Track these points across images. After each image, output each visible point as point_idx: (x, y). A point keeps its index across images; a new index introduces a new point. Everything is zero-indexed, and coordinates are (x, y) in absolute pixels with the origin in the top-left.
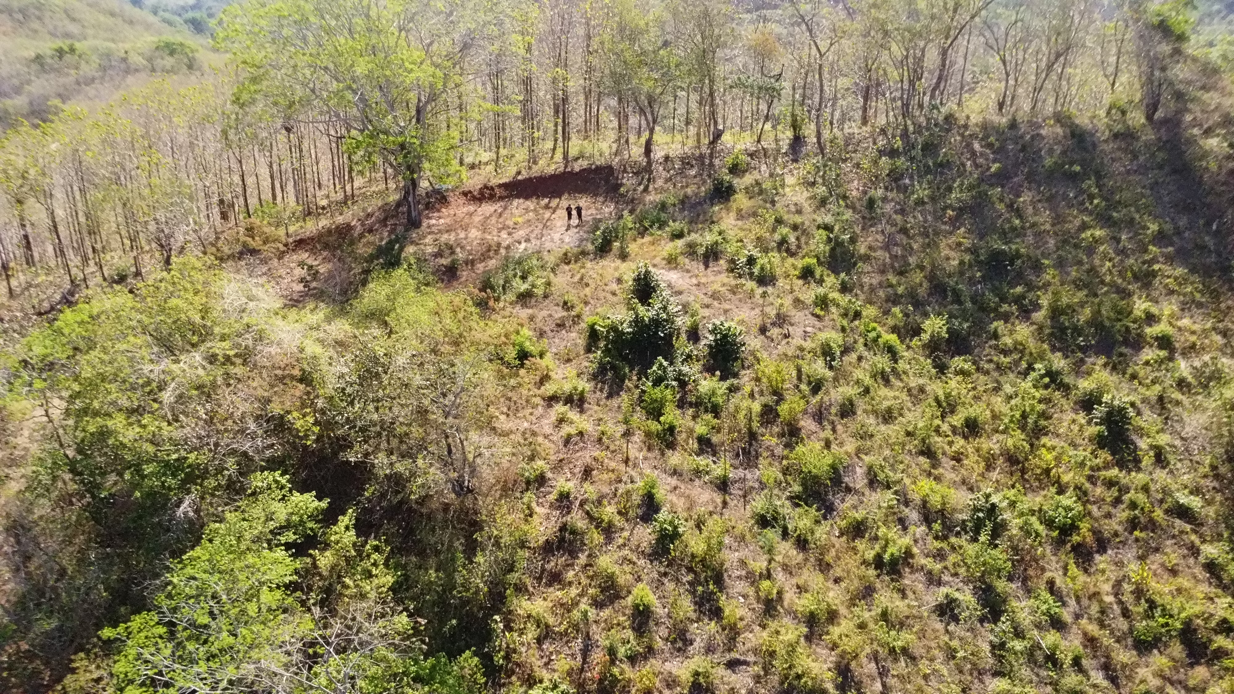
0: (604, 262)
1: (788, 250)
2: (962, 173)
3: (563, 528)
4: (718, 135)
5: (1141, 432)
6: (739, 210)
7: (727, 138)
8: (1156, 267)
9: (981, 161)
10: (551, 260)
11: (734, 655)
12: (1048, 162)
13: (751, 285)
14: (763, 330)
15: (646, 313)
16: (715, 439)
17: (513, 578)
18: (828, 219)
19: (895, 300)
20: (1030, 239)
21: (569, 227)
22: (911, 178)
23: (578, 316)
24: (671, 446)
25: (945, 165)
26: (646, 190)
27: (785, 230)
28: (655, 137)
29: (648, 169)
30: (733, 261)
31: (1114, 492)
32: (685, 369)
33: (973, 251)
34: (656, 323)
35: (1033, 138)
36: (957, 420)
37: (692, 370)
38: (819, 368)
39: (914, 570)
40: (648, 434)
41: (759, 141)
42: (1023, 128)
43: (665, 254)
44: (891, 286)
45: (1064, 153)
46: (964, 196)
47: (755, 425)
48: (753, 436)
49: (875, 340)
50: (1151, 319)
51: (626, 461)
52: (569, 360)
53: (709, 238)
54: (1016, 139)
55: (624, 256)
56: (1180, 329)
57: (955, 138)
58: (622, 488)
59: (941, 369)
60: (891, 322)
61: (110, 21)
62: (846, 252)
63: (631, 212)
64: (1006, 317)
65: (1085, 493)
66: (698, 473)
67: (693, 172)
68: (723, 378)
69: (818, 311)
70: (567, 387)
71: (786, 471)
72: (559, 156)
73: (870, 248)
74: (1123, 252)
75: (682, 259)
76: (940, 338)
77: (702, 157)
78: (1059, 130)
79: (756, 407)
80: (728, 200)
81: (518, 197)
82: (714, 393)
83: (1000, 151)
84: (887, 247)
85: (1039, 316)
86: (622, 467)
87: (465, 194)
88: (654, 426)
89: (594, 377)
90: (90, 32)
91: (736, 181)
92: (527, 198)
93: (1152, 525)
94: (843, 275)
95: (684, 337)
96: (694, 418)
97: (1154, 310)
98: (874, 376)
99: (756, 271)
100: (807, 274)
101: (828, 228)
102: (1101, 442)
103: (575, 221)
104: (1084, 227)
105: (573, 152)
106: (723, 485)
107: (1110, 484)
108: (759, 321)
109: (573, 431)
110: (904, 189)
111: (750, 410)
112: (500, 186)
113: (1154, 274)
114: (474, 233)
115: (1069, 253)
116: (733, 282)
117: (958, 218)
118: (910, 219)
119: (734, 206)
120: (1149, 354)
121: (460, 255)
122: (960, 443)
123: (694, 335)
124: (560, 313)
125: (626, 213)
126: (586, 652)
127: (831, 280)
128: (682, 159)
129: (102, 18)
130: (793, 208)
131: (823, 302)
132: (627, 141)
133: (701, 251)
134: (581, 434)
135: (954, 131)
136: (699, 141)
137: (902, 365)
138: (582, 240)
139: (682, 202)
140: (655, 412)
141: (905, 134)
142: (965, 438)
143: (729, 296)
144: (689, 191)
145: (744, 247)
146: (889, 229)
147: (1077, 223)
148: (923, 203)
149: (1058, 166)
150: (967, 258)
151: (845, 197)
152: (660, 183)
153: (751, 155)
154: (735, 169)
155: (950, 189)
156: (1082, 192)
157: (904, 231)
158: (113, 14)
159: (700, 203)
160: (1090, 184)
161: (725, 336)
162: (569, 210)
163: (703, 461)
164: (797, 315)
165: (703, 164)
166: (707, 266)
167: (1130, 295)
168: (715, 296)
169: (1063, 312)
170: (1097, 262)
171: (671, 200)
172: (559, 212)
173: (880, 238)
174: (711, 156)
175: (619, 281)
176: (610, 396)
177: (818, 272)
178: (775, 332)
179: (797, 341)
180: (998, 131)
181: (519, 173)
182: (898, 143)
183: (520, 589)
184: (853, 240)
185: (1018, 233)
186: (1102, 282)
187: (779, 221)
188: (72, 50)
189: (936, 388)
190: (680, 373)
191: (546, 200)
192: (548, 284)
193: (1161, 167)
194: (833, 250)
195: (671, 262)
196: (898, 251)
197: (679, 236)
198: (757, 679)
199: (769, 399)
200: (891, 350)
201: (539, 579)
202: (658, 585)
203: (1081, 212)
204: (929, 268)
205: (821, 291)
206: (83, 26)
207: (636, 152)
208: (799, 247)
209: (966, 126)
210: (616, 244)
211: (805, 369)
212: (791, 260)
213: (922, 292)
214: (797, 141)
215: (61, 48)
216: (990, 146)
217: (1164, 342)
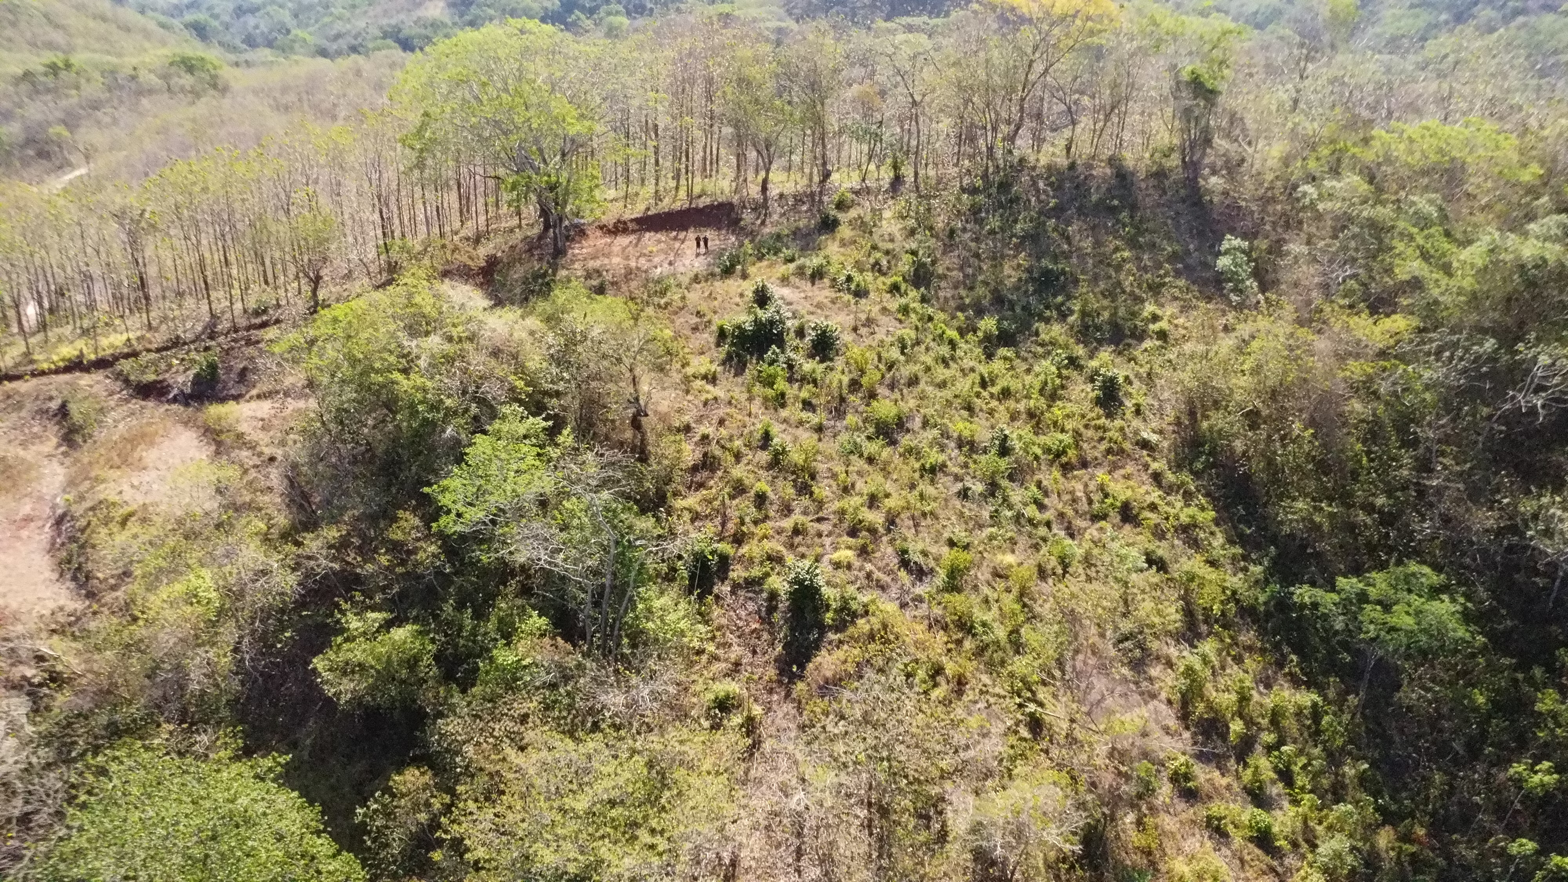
0: (728, 282)
1: (880, 271)
2: (1027, 208)
3: (705, 455)
4: (826, 175)
5: (1129, 395)
6: (842, 240)
7: (835, 177)
8: (1167, 280)
9: (1043, 197)
10: (685, 280)
11: (820, 514)
12: (1094, 198)
13: (847, 297)
14: (855, 329)
15: (764, 315)
16: (814, 401)
17: (670, 488)
18: (914, 246)
19: (962, 308)
20: (1074, 260)
21: (698, 255)
22: (987, 212)
23: (709, 322)
24: (783, 406)
25: (1016, 200)
26: (763, 223)
27: (878, 255)
28: (771, 175)
29: (765, 205)
30: (834, 280)
31: (1100, 434)
32: (792, 355)
33: (1029, 270)
34: (772, 323)
35: (1086, 178)
36: (995, 390)
37: (798, 358)
38: (895, 353)
39: (946, 474)
40: (766, 399)
41: (864, 180)
42: (1080, 169)
43: (779, 275)
44: (961, 298)
45: (1109, 190)
46: (1026, 227)
47: (845, 391)
48: (842, 400)
49: (941, 336)
50: (1155, 318)
51: (750, 415)
52: (703, 353)
53: (814, 261)
54: (1072, 179)
55: (745, 276)
56: (1176, 326)
57: (1025, 179)
58: (746, 431)
59: (990, 356)
60: (955, 323)
61: (100, 27)
62: (927, 272)
63: (752, 241)
64: (1047, 321)
65: (1080, 435)
66: (801, 423)
67: (804, 208)
68: (822, 361)
69: (900, 316)
70: (703, 370)
71: (865, 421)
72: (682, 194)
73: (948, 269)
74: (1145, 269)
75: (792, 279)
76: (991, 335)
77: (812, 194)
78: (1108, 171)
79: (846, 380)
80: (833, 231)
81: (648, 230)
82: (814, 371)
83: (1058, 188)
84: (961, 269)
85: (1071, 319)
86: (747, 419)
87: (601, 228)
88: (770, 392)
89: (723, 363)
90: (80, 41)
91: (841, 216)
92: (656, 231)
93: (1122, 451)
94: (922, 289)
95: (792, 334)
96: (800, 389)
97: (1159, 312)
98: (936, 360)
99: (853, 287)
100: (895, 289)
101: (914, 253)
102: (1098, 402)
103: (702, 250)
104: (1117, 249)
105: (697, 190)
106: (819, 429)
107: (1097, 428)
108: (853, 323)
109: (710, 396)
110: (980, 222)
111: (840, 382)
112: (632, 220)
113: (1164, 284)
114: (616, 260)
115: (1102, 271)
116: (834, 295)
117: (1021, 243)
118: (983, 246)
119: (838, 236)
120: (1148, 344)
121: (609, 277)
122: (994, 403)
123: (800, 333)
124: (695, 320)
125: (746, 242)
126: (723, 524)
127: (913, 293)
128: (795, 197)
129: (91, 24)
130: (887, 237)
131: (905, 310)
132: (745, 180)
133: (809, 272)
134: (715, 399)
135: (1026, 172)
136: (811, 180)
137: (959, 353)
138: (709, 265)
139: (794, 233)
140: (769, 382)
141: (985, 176)
142: (999, 400)
143: (830, 305)
144: (801, 224)
145: (844, 268)
146: (965, 253)
147: (1112, 247)
148: (995, 233)
149: (1101, 201)
150: (1024, 276)
151: (931, 228)
152: (775, 217)
153: (857, 193)
154: (841, 205)
155: (1016, 221)
156: (1118, 221)
157: (977, 256)
158: (104, 19)
159: (809, 234)
160: (1124, 215)
161: (824, 332)
162: (698, 240)
163: (805, 415)
164: (883, 320)
165: (813, 200)
166: (813, 284)
167: (1143, 301)
168: (819, 306)
169: (1089, 315)
170: (1122, 277)
171: (786, 232)
172: (687, 243)
173: (956, 260)
174: (821, 193)
175: (742, 295)
176: (736, 375)
177: (903, 287)
178: (863, 331)
179: (878, 337)
180: (1059, 173)
181: (648, 209)
182: (979, 183)
183: (676, 494)
184: (934, 263)
185: (1067, 256)
186: (1124, 292)
187: (874, 248)
188: (68, 66)
189: (984, 369)
190: (789, 359)
191: (674, 233)
192: (683, 298)
193: (1183, 201)
194: (916, 270)
195: (784, 280)
196: (970, 271)
197: (792, 260)
198: (835, 526)
199: (855, 375)
200: (953, 344)
201: (689, 488)
202: (772, 483)
203: (1115, 238)
204: (993, 284)
205: (903, 301)
206: (70, 35)
207: (754, 191)
208: (889, 268)
209: (1034, 168)
210: (739, 267)
211: (884, 355)
212: (882, 279)
213: (985, 302)
214: (897, 181)
215: (55, 64)
216: (1051, 185)
217: (1162, 335)
